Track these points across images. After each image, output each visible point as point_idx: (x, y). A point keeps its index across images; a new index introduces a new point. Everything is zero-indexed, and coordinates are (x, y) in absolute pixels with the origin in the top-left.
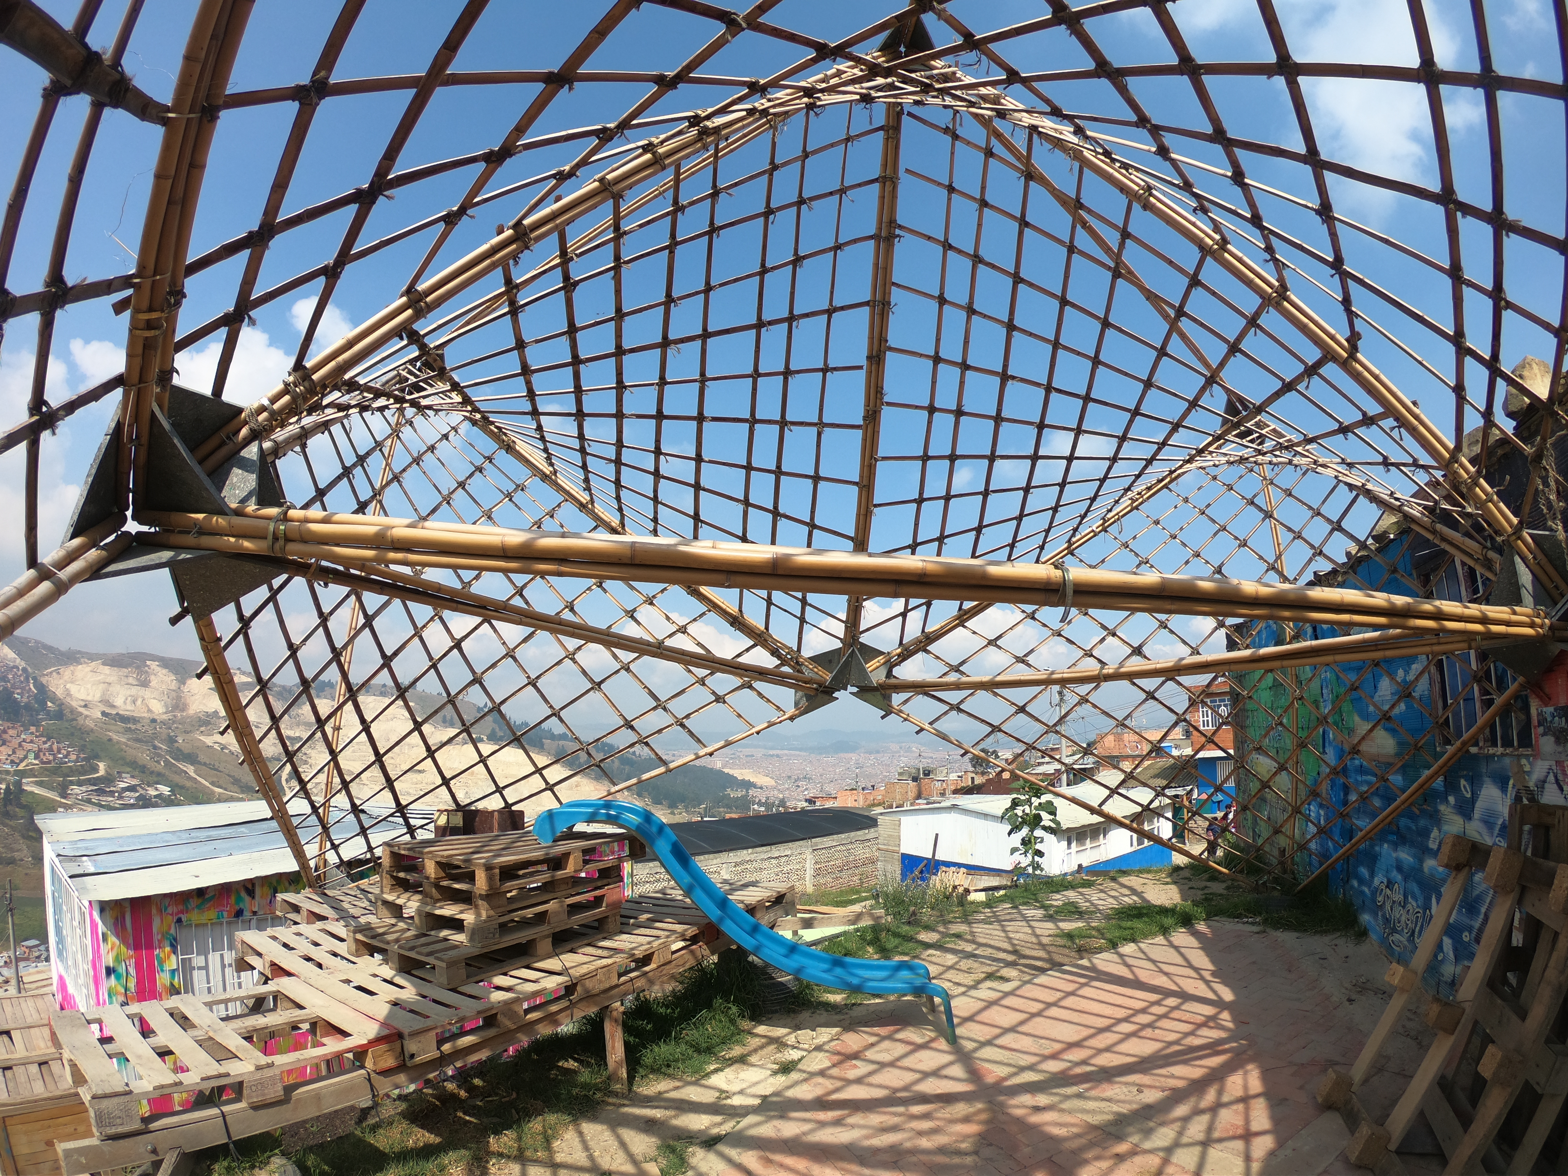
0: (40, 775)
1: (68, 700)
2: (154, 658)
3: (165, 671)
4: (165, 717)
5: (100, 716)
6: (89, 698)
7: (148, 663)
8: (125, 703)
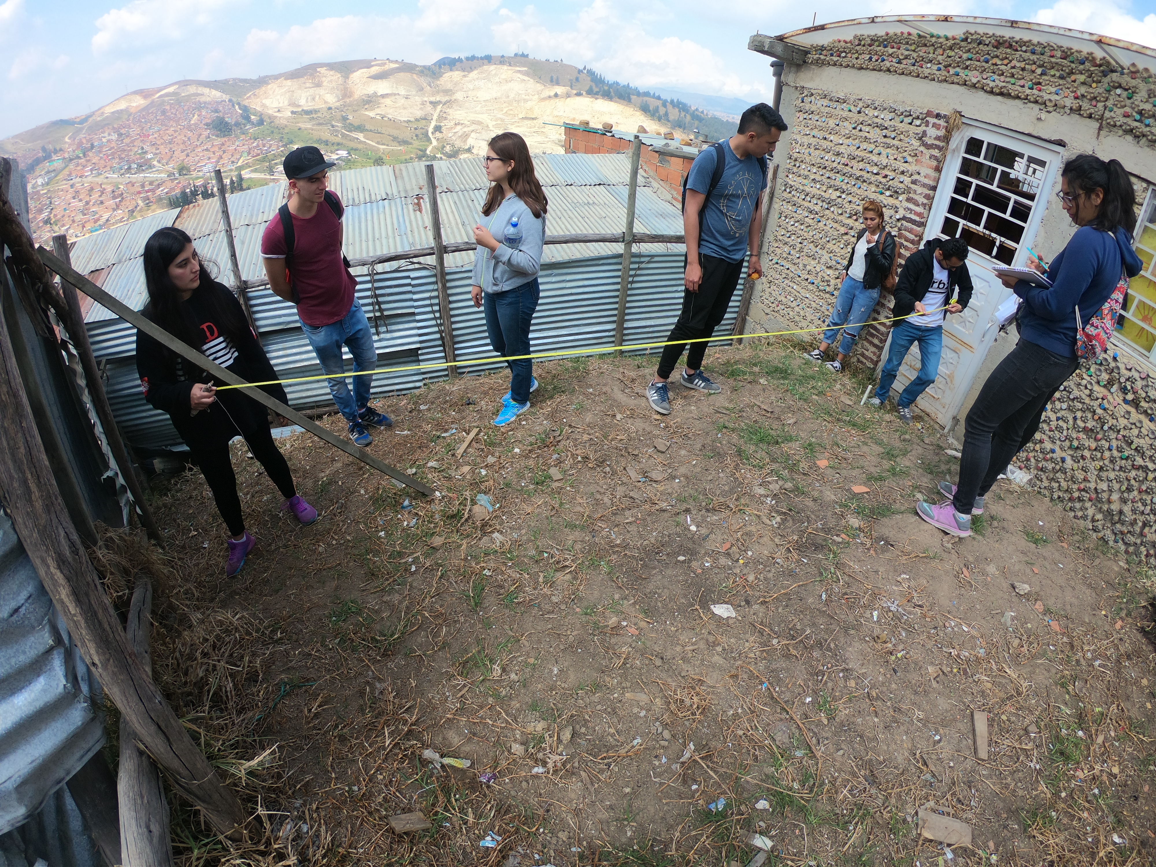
0: (254, 165)
1: (266, 111)
2: (322, 65)
3: (332, 73)
4: (338, 104)
5: (290, 114)
6: (281, 105)
7: (318, 69)
8: (307, 102)
